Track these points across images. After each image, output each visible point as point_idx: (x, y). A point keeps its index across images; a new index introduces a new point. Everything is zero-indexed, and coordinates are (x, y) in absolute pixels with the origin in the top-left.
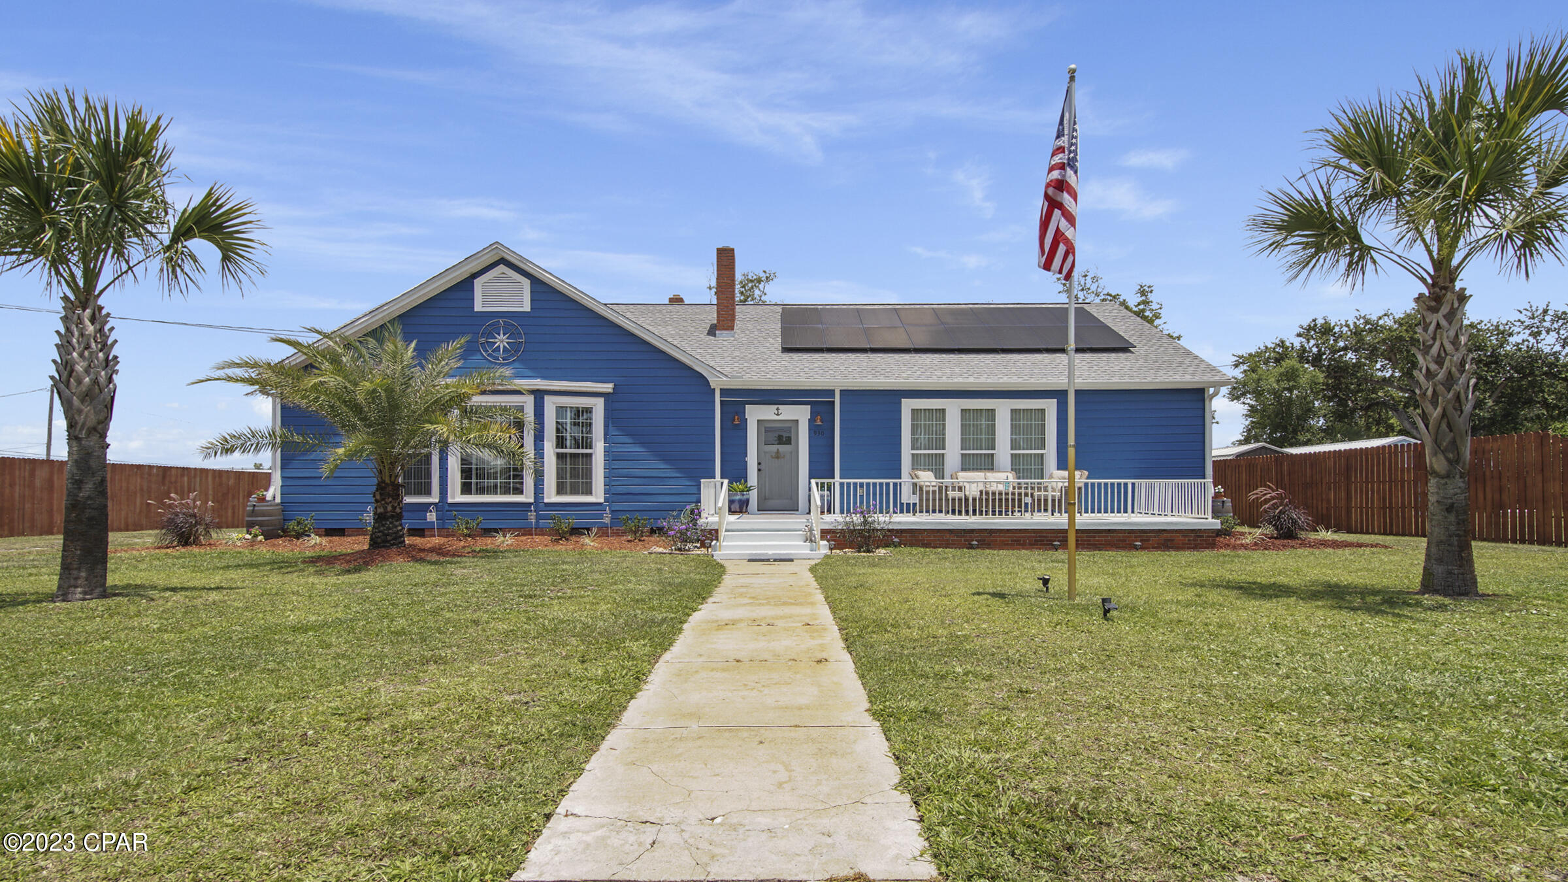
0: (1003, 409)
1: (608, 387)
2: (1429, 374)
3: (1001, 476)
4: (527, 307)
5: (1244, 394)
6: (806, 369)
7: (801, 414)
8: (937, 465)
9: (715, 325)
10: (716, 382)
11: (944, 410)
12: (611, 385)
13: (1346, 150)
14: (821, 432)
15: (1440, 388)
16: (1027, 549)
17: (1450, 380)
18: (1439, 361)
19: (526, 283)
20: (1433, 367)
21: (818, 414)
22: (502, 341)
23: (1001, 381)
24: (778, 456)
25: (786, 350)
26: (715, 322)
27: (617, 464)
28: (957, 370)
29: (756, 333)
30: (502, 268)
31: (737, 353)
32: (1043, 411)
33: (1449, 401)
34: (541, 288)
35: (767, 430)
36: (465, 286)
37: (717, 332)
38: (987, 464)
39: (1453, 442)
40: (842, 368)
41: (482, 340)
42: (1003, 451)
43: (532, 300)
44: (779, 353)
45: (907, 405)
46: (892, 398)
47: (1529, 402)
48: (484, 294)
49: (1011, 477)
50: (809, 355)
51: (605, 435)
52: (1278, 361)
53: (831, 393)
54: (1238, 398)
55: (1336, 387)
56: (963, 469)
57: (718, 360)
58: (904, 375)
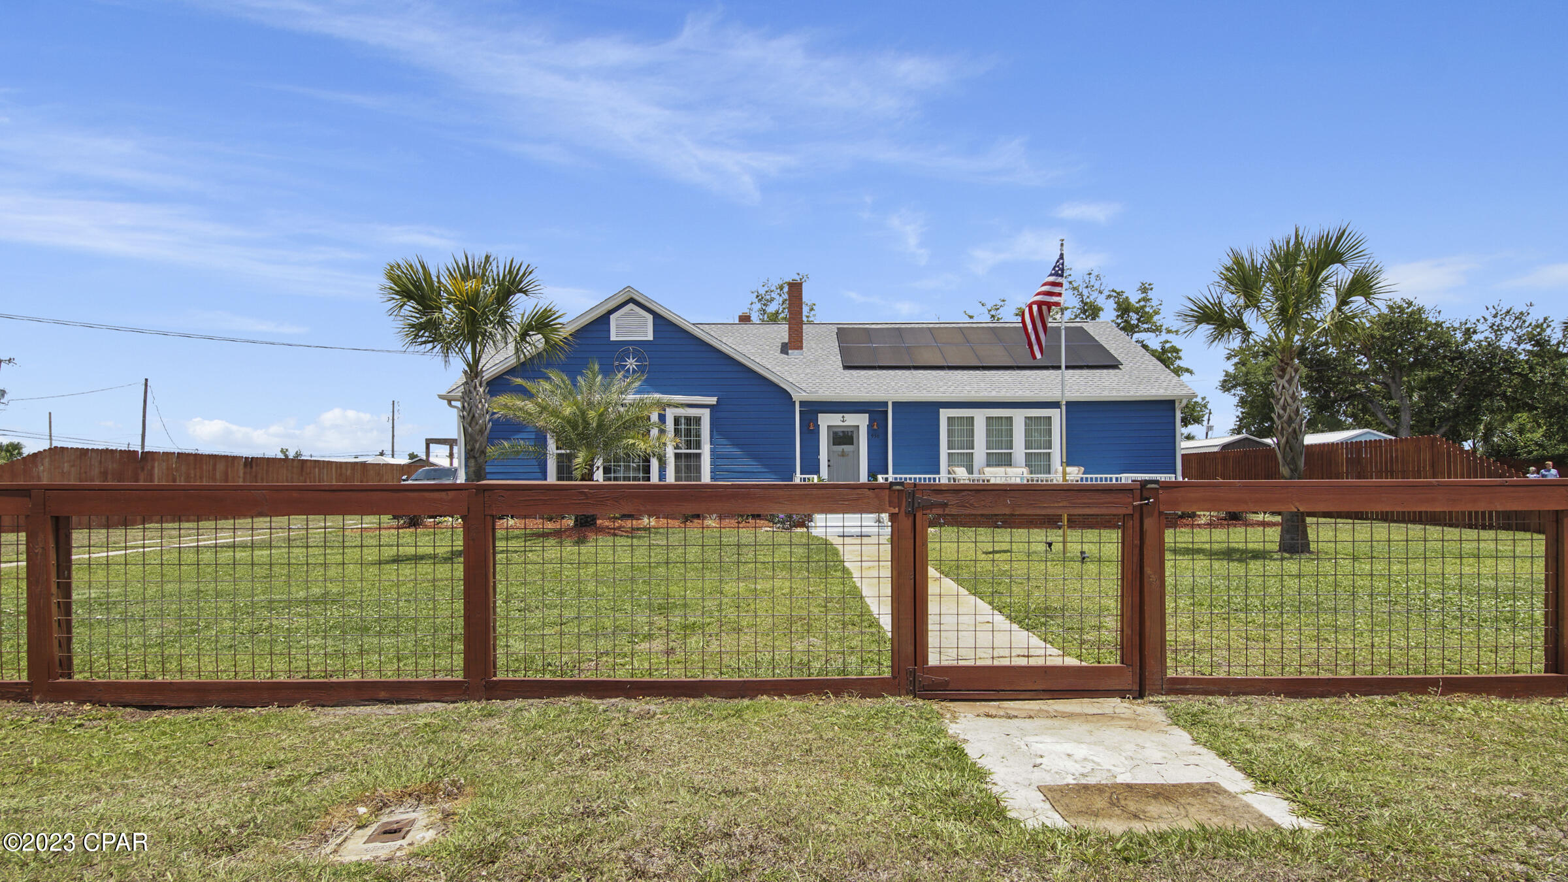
0: (1019, 417)
1: (713, 400)
2: (1280, 417)
3: (1018, 471)
4: (650, 337)
5: (1234, 387)
6: (865, 385)
7: (861, 421)
8: (968, 463)
9: (786, 344)
10: (797, 397)
11: (973, 418)
12: (715, 399)
13: (1230, 281)
14: (877, 434)
15: (1285, 425)
16: (1038, 528)
17: (1290, 421)
18: (1284, 409)
19: (650, 317)
20: (1281, 412)
21: (875, 421)
22: (631, 363)
23: (1017, 394)
24: (843, 454)
25: (846, 367)
26: (787, 341)
27: (719, 462)
28: (982, 385)
29: (820, 351)
30: (631, 306)
31: (808, 371)
32: (1050, 418)
33: (1289, 434)
34: (660, 321)
35: (835, 433)
36: (603, 321)
37: (790, 351)
38: (1006, 460)
39: (1293, 458)
40: (893, 384)
41: (616, 363)
42: (1019, 450)
43: (654, 331)
44: (841, 369)
45: (944, 414)
46: (931, 409)
47: (1490, 395)
48: (618, 326)
49: (1025, 470)
50: (865, 371)
51: (711, 438)
52: (1266, 354)
53: (886, 404)
54: (1228, 390)
55: (1320, 379)
56: (988, 465)
57: (794, 376)
58: (941, 390)
